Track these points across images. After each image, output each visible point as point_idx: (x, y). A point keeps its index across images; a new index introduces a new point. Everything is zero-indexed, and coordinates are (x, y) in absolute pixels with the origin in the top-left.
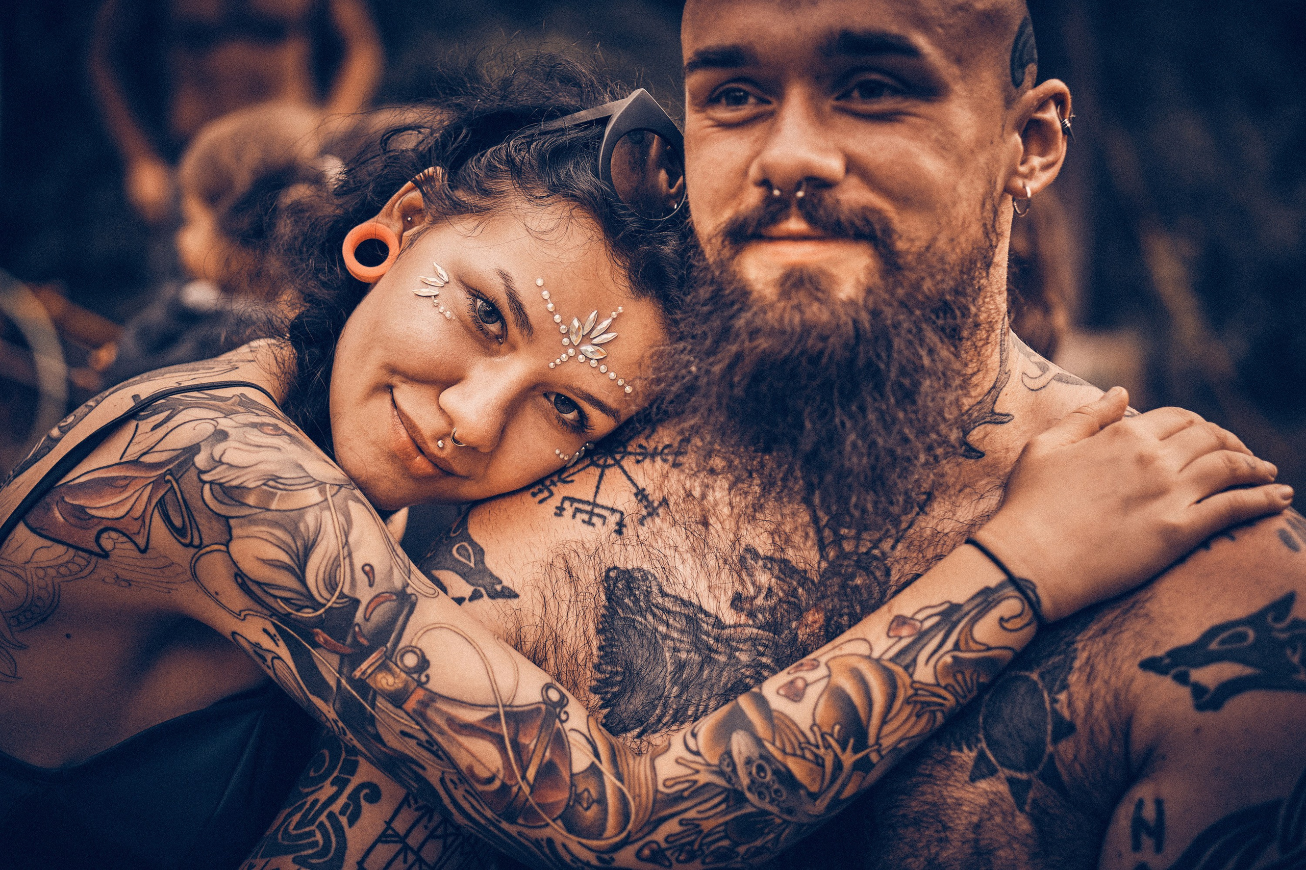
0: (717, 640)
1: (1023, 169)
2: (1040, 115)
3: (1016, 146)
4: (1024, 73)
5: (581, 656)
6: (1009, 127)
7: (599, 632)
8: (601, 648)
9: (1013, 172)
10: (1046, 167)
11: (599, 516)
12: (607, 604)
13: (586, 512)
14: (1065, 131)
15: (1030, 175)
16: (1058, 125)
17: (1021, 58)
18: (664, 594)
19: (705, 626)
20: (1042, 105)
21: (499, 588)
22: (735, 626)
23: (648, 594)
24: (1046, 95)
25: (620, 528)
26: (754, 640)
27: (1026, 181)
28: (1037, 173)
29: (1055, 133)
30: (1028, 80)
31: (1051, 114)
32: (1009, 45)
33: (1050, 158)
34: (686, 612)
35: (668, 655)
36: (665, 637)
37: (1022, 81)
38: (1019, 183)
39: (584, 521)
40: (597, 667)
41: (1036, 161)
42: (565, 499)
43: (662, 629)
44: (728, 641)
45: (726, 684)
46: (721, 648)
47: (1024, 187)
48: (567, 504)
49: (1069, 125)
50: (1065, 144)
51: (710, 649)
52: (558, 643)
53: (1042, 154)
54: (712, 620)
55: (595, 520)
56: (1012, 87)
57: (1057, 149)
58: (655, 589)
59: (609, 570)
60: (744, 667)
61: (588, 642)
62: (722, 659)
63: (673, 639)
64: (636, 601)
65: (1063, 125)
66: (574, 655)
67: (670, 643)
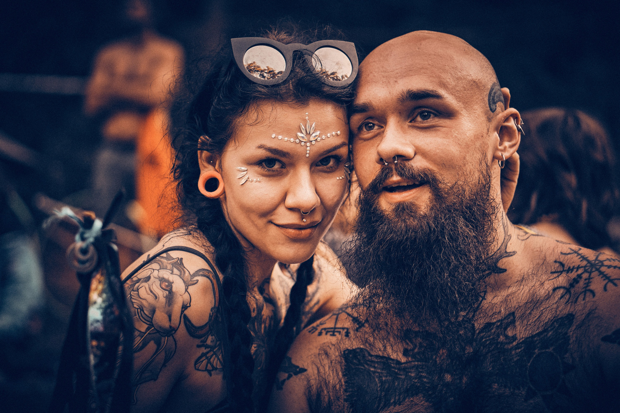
0: (399, 369)
1: (500, 148)
2: (506, 124)
3: (496, 138)
4: (496, 106)
5: (338, 386)
6: (491, 130)
7: (344, 376)
8: (346, 382)
9: (496, 149)
10: (511, 146)
11: (337, 332)
12: (346, 364)
13: (331, 331)
14: (519, 130)
15: (505, 150)
16: (515, 127)
17: (493, 99)
18: (371, 356)
19: (393, 365)
20: (507, 119)
21: (298, 370)
22: (406, 363)
23: (364, 356)
24: (507, 115)
25: (347, 334)
26: (417, 367)
27: (503, 153)
28: (508, 149)
29: (514, 131)
30: (498, 109)
31: (512, 123)
32: (487, 94)
33: (513, 142)
34: (383, 361)
35: (377, 380)
36: (374, 372)
37: (496, 109)
38: (499, 154)
39: (331, 335)
40: (346, 391)
41: (507, 144)
42: (322, 329)
43: (372, 369)
44: (404, 369)
45: (407, 387)
46: (401, 373)
47: (502, 155)
48: (323, 331)
49: (520, 127)
50: (520, 136)
51: (397, 373)
52: (327, 384)
53: (510, 141)
54: (395, 362)
55: (336, 333)
56: (490, 112)
57: (516, 138)
58: (367, 355)
59: (344, 351)
60: (414, 379)
61: (340, 381)
62: (403, 377)
63: (378, 372)
64: (359, 361)
65: (518, 127)
66: (334, 387)
67: (377, 374)
